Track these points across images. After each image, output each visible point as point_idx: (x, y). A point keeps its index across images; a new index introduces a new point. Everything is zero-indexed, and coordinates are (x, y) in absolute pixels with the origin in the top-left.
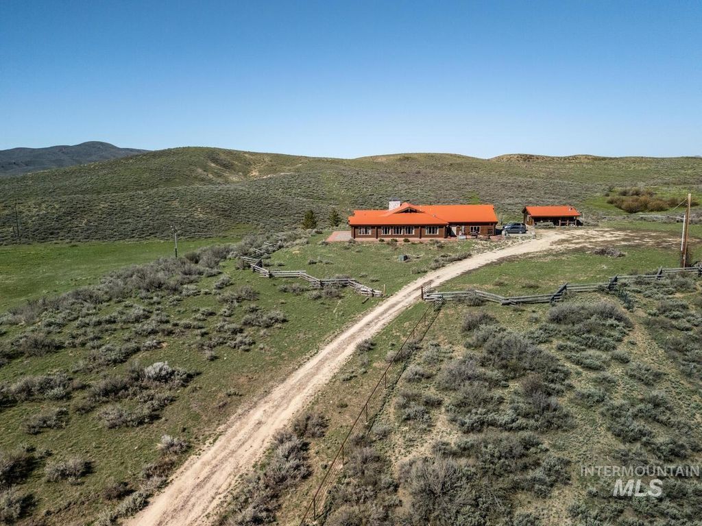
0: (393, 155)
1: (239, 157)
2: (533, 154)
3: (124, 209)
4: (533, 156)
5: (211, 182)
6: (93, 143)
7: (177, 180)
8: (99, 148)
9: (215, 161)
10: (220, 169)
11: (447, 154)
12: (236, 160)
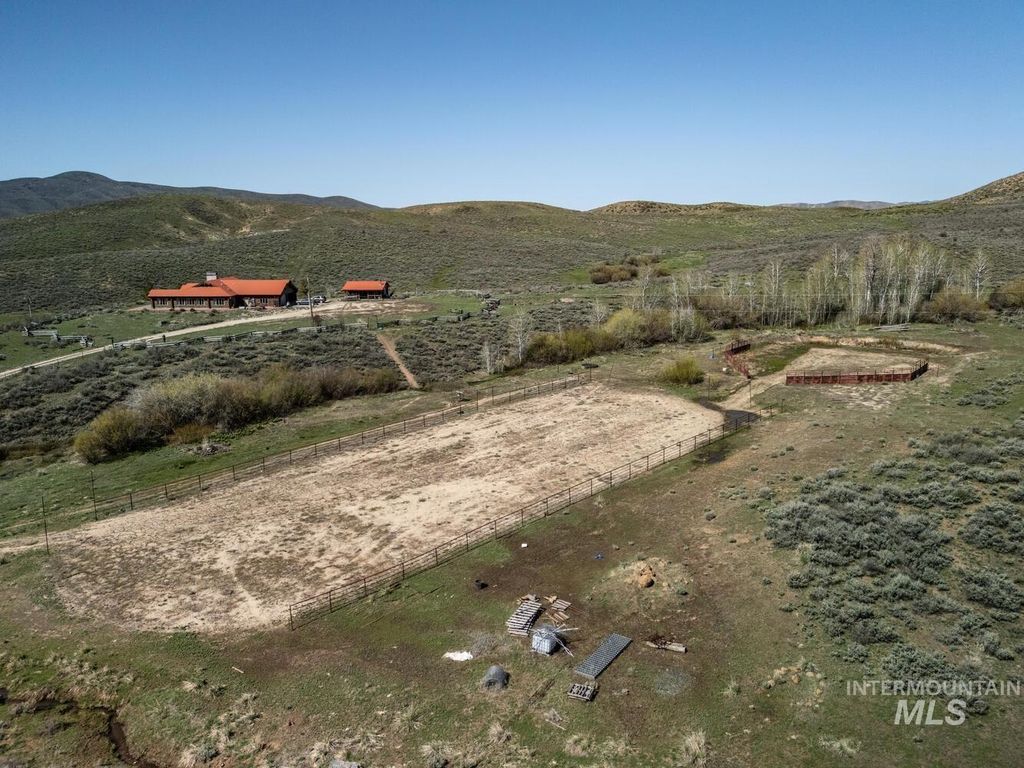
0: (453, 204)
1: (232, 207)
2: (655, 201)
3: (23, 279)
4: (655, 204)
5: (178, 242)
6: (75, 174)
7: (131, 240)
8: (85, 181)
9: (195, 212)
10: (197, 224)
11: (523, 203)
12: (228, 211)
